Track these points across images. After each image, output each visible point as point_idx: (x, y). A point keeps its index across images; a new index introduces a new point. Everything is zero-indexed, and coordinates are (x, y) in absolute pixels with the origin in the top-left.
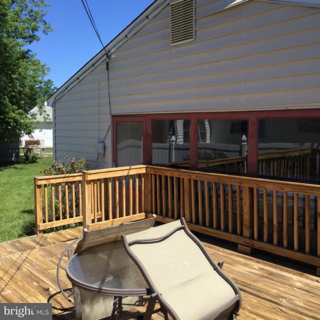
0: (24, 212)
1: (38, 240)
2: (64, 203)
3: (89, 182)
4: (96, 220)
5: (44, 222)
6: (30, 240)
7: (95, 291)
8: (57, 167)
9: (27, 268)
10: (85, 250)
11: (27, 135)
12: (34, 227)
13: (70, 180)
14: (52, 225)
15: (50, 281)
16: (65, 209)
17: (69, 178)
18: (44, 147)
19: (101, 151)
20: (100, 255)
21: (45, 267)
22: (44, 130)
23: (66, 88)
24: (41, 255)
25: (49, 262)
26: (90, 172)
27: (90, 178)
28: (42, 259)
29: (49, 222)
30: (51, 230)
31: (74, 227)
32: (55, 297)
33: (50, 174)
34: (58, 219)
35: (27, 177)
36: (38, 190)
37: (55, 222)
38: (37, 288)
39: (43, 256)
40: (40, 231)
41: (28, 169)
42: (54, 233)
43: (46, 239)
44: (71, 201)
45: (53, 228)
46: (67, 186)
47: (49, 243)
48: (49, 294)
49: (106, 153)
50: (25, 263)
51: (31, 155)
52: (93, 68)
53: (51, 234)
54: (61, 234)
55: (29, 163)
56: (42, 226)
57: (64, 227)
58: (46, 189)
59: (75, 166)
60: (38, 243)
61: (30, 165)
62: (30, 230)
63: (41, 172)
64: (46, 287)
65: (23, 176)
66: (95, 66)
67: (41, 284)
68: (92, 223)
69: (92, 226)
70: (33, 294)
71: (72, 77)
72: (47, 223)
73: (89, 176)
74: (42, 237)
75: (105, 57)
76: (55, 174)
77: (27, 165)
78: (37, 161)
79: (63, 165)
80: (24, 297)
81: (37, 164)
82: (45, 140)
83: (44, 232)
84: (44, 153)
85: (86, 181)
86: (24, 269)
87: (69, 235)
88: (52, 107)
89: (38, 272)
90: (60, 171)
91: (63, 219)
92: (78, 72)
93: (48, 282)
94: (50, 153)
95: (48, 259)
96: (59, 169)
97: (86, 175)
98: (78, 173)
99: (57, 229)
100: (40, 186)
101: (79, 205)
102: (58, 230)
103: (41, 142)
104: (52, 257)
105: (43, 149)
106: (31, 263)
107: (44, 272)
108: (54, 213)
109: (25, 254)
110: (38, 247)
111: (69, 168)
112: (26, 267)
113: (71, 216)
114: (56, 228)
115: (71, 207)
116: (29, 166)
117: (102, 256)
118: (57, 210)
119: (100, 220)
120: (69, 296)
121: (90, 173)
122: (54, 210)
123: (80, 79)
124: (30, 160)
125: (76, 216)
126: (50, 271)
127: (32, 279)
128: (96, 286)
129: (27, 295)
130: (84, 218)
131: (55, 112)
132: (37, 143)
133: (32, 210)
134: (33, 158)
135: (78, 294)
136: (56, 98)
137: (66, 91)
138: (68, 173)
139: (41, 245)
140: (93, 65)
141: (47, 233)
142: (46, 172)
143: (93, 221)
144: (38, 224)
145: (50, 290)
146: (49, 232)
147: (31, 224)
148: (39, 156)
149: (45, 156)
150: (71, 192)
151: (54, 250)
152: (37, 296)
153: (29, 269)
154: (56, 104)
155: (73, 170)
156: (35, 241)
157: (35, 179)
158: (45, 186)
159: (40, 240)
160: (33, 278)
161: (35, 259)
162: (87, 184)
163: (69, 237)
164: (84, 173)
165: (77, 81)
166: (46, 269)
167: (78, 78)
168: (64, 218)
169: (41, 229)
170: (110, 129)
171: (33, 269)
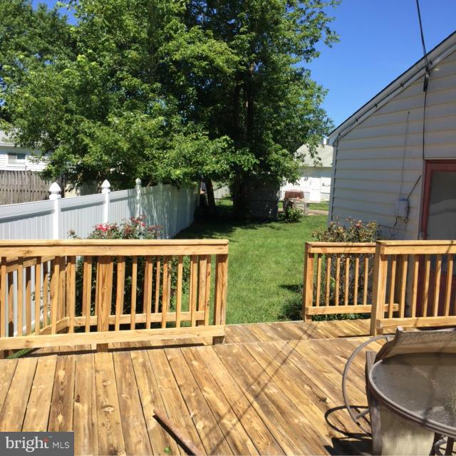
0: (283, 287)
1: (305, 328)
2: (342, 283)
3: (386, 257)
4: (391, 314)
5: (314, 305)
6: (295, 326)
7: (416, 422)
8: (335, 231)
9: (295, 363)
10: (393, 357)
11: (291, 184)
12: (301, 309)
13: (354, 250)
14: (324, 310)
15: (328, 389)
16: (342, 291)
17: (353, 249)
18: (309, 202)
19: (403, 213)
20: (416, 369)
21: (319, 367)
22: (310, 179)
23: (357, 120)
24: (312, 349)
25: (324, 361)
26: (388, 242)
27: (388, 251)
28: (315, 356)
29: (320, 305)
30: (322, 318)
31: (352, 319)
32: (335, 412)
33: (326, 240)
34: (332, 303)
35: (286, 241)
36: (309, 260)
37: (328, 307)
38: (310, 394)
39: (316, 352)
40: (309, 317)
41: (288, 230)
42: (326, 322)
43: (315, 328)
44: (352, 281)
45: (324, 316)
46: (348, 260)
47: (321, 336)
48: (327, 407)
49: (409, 217)
50: (291, 355)
51: (292, 211)
52: (401, 89)
53: (322, 324)
54: (335, 325)
55: (290, 222)
56: (311, 310)
57: (339, 317)
58: (320, 259)
59: (362, 232)
60: (305, 332)
61: (290, 224)
62: (295, 312)
63: (313, 236)
64: (322, 395)
65: (282, 239)
66: (405, 86)
67: (314, 390)
68: (385, 317)
69: (385, 322)
70: (305, 401)
71: (367, 104)
72: (318, 307)
73: (386, 249)
74: (311, 325)
75: (424, 71)
76: (331, 241)
77: (286, 224)
78: (300, 220)
79: (344, 228)
80: (294, 402)
81: (300, 224)
82: (311, 192)
83: (314, 318)
84: (308, 210)
85: (381, 255)
86: (292, 364)
87: (348, 329)
88: (334, 146)
89: (310, 372)
90: (339, 237)
91: (340, 304)
92: (377, 96)
93: (325, 390)
94: (315, 211)
95: (322, 357)
96: (338, 234)
97: (381, 247)
98: (364, 242)
99: (329, 318)
100: (312, 255)
101: (363, 289)
102: (330, 320)
103: (305, 194)
104: (327, 355)
105: (308, 205)
106: (300, 358)
107: (317, 374)
108: (328, 295)
109: (292, 345)
110: (305, 337)
111: (352, 234)
112: (293, 362)
113: (351, 303)
114: (328, 315)
115: (352, 290)
116: (289, 226)
117: (421, 372)
118: (332, 290)
119: (396, 315)
120: (358, 418)
121: (387, 244)
122: (328, 291)
123: (379, 106)
124: (291, 218)
125: (358, 304)
126: (325, 374)
127: (303, 381)
128: (418, 414)
129: (297, 401)
130: (374, 309)
131: (336, 153)
132: (300, 195)
133: (297, 286)
134: (295, 215)
135: (377, 419)
136: (339, 134)
137: (356, 123)
138: (349, 240)
139: (310, 336)
140: (402, 85)
141: (316, 320)
142: (320, 237)
143: (387, 315)
144: (306, 306)
145: (328, 400)
146: (319, 320)
147: (296, 305)
148: (302, 213)
149: (310, 214)
150: (352, 268)
151: (330, 347)
152: (311, 405)
153: (298, 365)
154: (340, 143)
155: (357, 238)
156: (301, 329)
157: (307, 244)
158: (320, 255)
159: (308, 328)
160: (304, 378)
161: (305, 353)
162: (382, 260)
163: (347, 332)
164: (380, 243)
165: (374, 109)
166: (320, 371)
167: (376, 105)
168: (342, 303)
169: (310, 313)
170: (421, 181)
171: (303, 367)
